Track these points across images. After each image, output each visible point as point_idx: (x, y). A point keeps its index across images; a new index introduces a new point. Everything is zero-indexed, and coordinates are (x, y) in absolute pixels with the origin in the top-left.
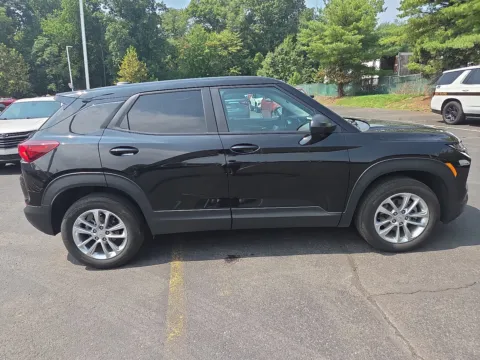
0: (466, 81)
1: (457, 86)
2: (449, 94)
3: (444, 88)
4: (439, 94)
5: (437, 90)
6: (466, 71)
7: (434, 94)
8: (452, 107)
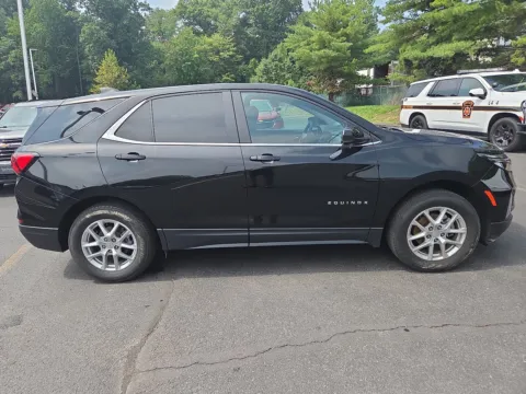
0: (430, 95)
1: (422, 99)
2: (415, 107)
3: (410, 101)
4: (407, 107)
5: (405, 104)
6: (430, 83)
7: (402, 107)
8: (418, 120)
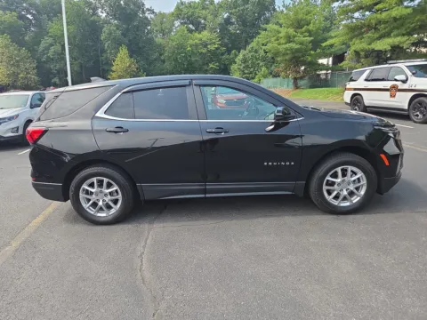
0: (366, 80)
1: (361, 83)
2: (355, 89)
3: (351, 85)
4: (349, 89)
5: (348, 87)
6: (368, 71)
7: (346, 89)
8: (357, 100)
